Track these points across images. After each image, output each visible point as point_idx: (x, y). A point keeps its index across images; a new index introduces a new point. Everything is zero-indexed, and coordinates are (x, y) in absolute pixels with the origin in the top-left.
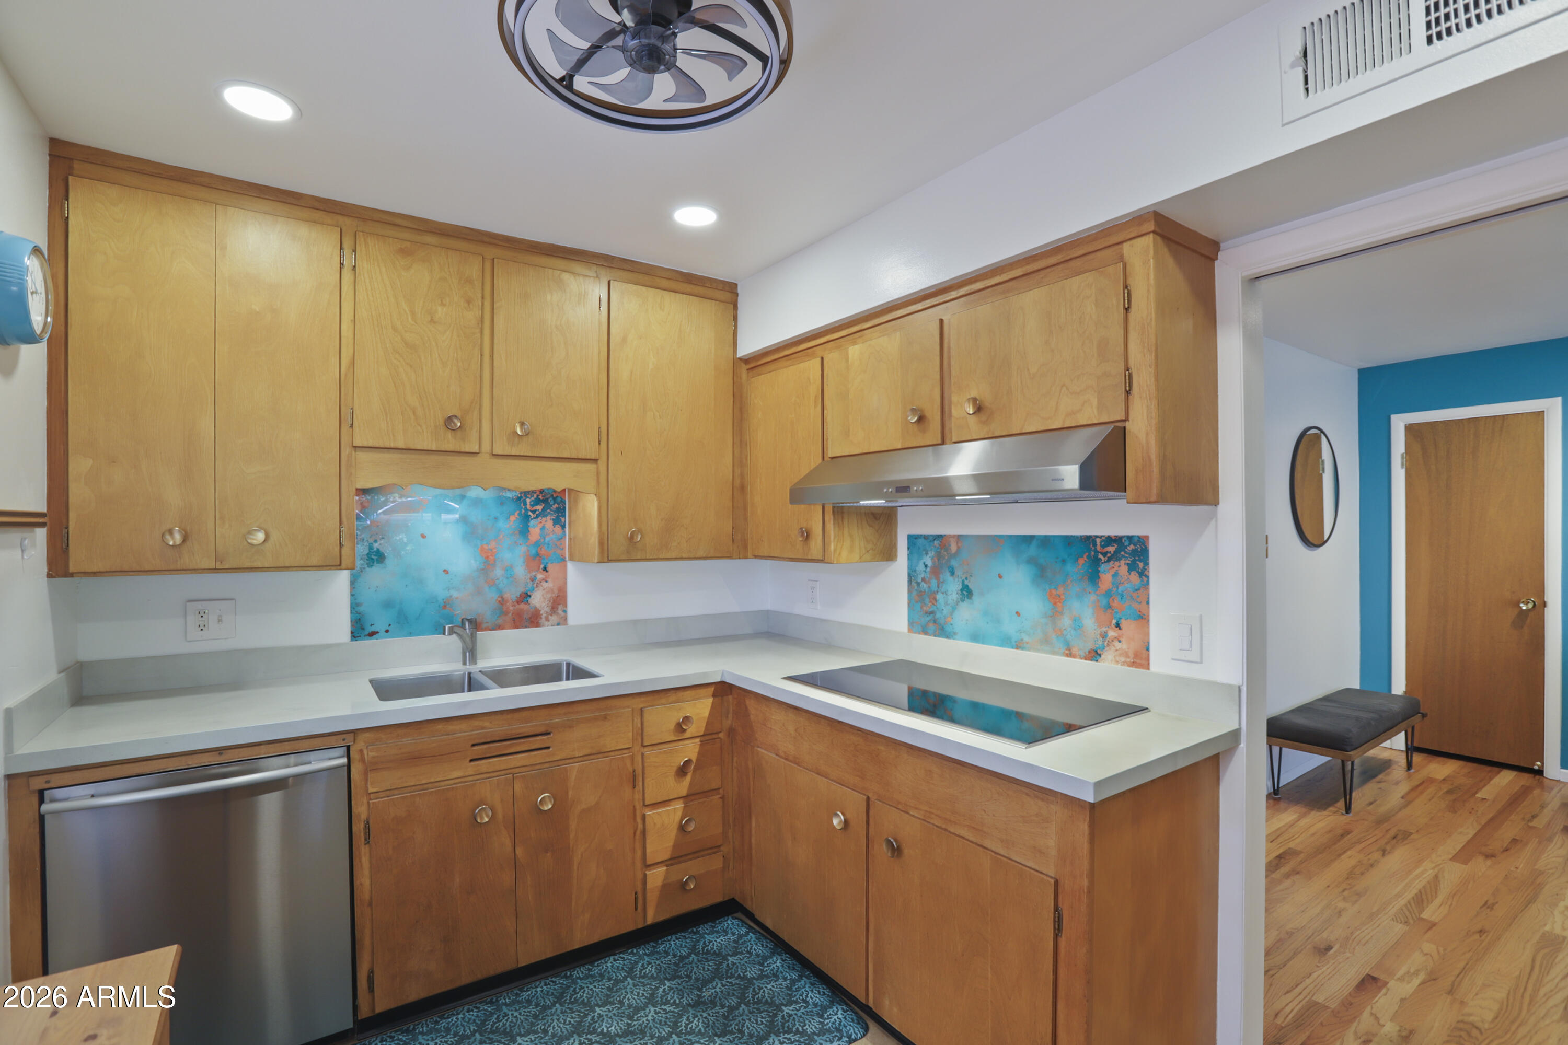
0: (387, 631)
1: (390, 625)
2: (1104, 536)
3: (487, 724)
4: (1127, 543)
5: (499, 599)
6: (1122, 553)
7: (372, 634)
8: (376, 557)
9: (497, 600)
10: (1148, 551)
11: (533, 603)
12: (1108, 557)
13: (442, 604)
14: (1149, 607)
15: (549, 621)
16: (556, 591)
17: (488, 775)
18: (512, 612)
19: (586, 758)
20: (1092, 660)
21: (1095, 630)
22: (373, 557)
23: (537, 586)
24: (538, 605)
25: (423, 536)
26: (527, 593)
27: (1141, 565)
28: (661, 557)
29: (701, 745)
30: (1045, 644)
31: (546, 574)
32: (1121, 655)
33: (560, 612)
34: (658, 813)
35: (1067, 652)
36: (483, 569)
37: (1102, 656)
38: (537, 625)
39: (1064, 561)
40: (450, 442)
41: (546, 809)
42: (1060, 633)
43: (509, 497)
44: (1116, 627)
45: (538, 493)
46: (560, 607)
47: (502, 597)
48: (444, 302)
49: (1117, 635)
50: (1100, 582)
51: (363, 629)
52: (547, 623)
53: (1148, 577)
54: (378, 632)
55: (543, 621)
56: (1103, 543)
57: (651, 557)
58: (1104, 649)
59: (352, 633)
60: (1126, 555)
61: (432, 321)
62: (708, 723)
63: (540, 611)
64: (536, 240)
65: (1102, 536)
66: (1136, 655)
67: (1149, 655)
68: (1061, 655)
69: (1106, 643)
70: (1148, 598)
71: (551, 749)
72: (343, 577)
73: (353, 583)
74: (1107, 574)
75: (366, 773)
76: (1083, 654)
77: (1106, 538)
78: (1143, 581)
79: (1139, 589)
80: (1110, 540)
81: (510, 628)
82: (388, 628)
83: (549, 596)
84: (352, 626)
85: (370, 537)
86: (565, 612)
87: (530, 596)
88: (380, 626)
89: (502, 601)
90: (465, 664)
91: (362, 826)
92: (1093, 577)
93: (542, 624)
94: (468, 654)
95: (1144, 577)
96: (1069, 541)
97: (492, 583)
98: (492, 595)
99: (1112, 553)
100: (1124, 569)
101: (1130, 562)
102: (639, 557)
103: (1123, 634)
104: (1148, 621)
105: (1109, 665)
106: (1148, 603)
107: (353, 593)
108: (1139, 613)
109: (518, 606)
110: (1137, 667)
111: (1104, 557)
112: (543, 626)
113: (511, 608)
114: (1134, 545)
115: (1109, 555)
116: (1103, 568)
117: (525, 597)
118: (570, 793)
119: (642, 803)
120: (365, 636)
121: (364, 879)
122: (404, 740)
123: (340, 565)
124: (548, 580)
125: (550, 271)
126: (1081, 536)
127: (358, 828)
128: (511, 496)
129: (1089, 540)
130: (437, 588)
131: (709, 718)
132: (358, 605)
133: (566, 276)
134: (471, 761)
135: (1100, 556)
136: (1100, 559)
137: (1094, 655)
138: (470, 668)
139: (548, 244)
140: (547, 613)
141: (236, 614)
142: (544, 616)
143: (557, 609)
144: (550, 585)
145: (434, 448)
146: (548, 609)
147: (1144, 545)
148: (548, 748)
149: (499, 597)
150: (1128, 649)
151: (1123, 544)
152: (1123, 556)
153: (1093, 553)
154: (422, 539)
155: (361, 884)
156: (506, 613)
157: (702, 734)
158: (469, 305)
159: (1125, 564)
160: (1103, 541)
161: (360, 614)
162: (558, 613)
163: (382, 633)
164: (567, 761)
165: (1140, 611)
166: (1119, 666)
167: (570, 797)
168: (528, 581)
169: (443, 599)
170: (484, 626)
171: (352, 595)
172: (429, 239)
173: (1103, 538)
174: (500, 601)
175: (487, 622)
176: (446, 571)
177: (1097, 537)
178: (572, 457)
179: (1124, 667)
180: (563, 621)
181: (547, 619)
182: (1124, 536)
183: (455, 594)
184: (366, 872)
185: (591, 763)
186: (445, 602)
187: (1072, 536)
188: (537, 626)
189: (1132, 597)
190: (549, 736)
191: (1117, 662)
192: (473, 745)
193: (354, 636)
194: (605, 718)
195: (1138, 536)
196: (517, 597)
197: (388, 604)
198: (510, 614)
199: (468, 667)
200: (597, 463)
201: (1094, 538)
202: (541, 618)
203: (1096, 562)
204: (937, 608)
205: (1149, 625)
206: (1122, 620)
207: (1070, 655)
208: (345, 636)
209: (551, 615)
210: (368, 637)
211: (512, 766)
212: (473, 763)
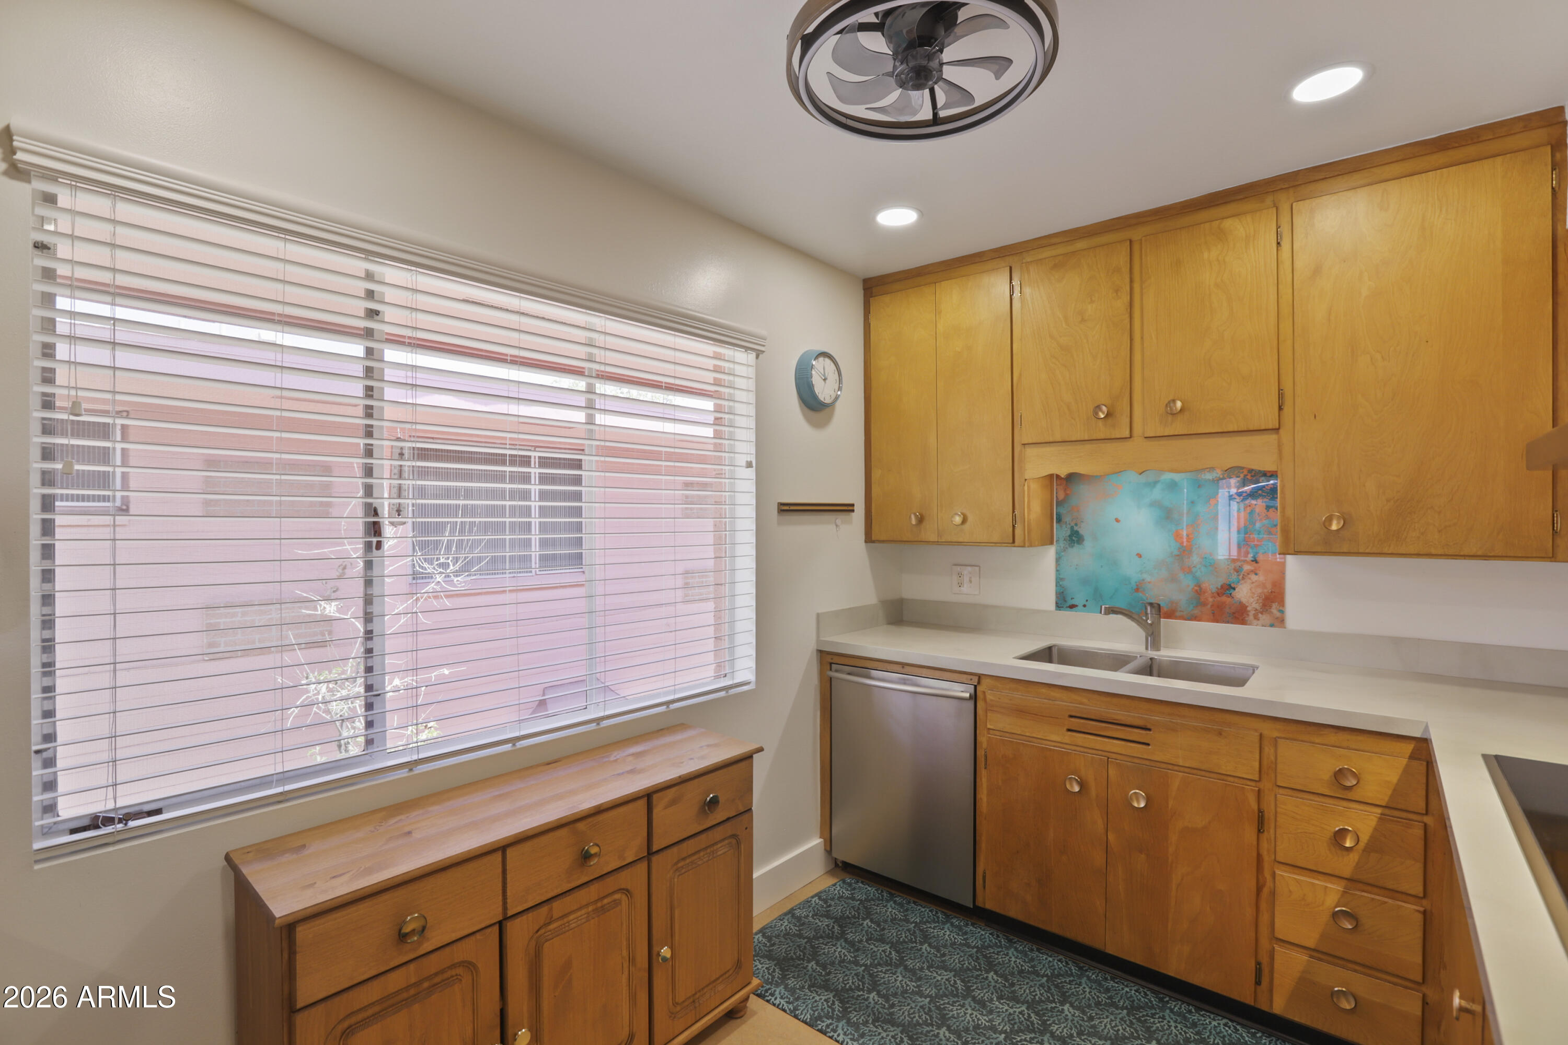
0: (1085, 606)
1: (1087, 601)
3: (1085, 701)
5: (1196, 588)
7: (1072, 607)
8: (1075, 538)
9: (1193, 588)
11: (1238, 597)
13: (1135, 587)
15: (1258, 620)
16: (1269, 586)
17: (1086, 750)
18: (1210, 604)
19: (1195, 772)
22: (1074, 538)
23: (1243, 578)
24: (1244, 600)
25: (1117, 520)
26: (1230, 585)
28: (1386, 550)
29: (1380, 818)
31: (1256, 565)
33: (1274, 611)
34: (1297, 881)
36: (1178, 556)
38: (1243, 622)
40: (1102, 431)
41: (1136, 805)
43: (1209, 480)
45: (1246, 472)
46: (1275, 605)
47: (1199, 586)
48: (1093, 299)
51: (1065, 601)
52: (1255, 622)
54: (1077, 606)
55: (1251, 617)
57: (1367, 551)
59: (1057, 603)
61: (1083, 320)
62: (1395, 790)
63: (1247, 607)
64: (1188, 198)
71: (1150, 747)
72: (1050, 553)
73: (1058, 560)
75: (986, 711)
81: (1208, 621)
82: (1085, 603)
83: (1259, 591)
84: (1057, 597)
85: (1072, 521)
86: (1282, 612)
87: (1234, 589)
88: (1079, 601)
89: (1199, 591)
90: (1147, 649)
91: (983, 753)
93: (1249, 622)
94: (1149, 638)
97: (1188, 570)
98: (1187, 582)
102: (1345, 550)
107: (1058, 569)
109: (1219, 599)
112: (1249, 625)
113: (1211, 600)
117: (1228, 588)
118: (1171, 803)
119: (1273, 857)
120: (1067, 607)
121: (983, 795)
122: (1015, 693)
123: (1014, 542)
124: (1258, 572)
125: (1207, 225)
127: (980, 753)
128: (1211, 478)
130: (1131, 570)
131: (1397, 784)
132: (1062, 579)
133: (1228, 224)
134: (1069, 730)
138: (1152, 654)
139: (1205, 196)
140: (1256, 610)
141: (980, 577)
142: (1252, 613)
143: (1271, 607)
144: (1261, 578)
145: (1086, 438)
146: (1258, 606)
148: (1148, 744)
149: (1196, 586)
154: (1116, 523)
155: (981, 799)
156: (1204, 604)
157: (1384, 804)
158: (1117, 294)
161: (1063, 587)
162: (1271, 613)
163: (1080, 607)
164: (1170, 767)
167: (1170, 806)
168: (1232, 571)
169: (1136, 582)
170: (1178, 614)
171: (1057, 571)
172: (1081, 245)
174: (1196, 591)
175: (1181, 611)
176: (1139, 556)
178: (1240, 430)
180: (1280, 622)
181: (1256, 618)
183: (1148, 578)
184: (985, 791)
185: (1199, 779)
186: (1137, 585)
188: (1242, 624)
190: (1148, 732)
192: (1071, 716)
193: (1059, 606)
194: (1220, 734)
196: (1217, 588)
197: (1085, 581)
198: (1209, 606)
199: (1149, 652)
200: (1278, 433)
202: (1248, 615)
208: (1052, 606)
209: (1262, 613)
210: (1069, 609)
211: (1107, 749)
212: (1069, 733)
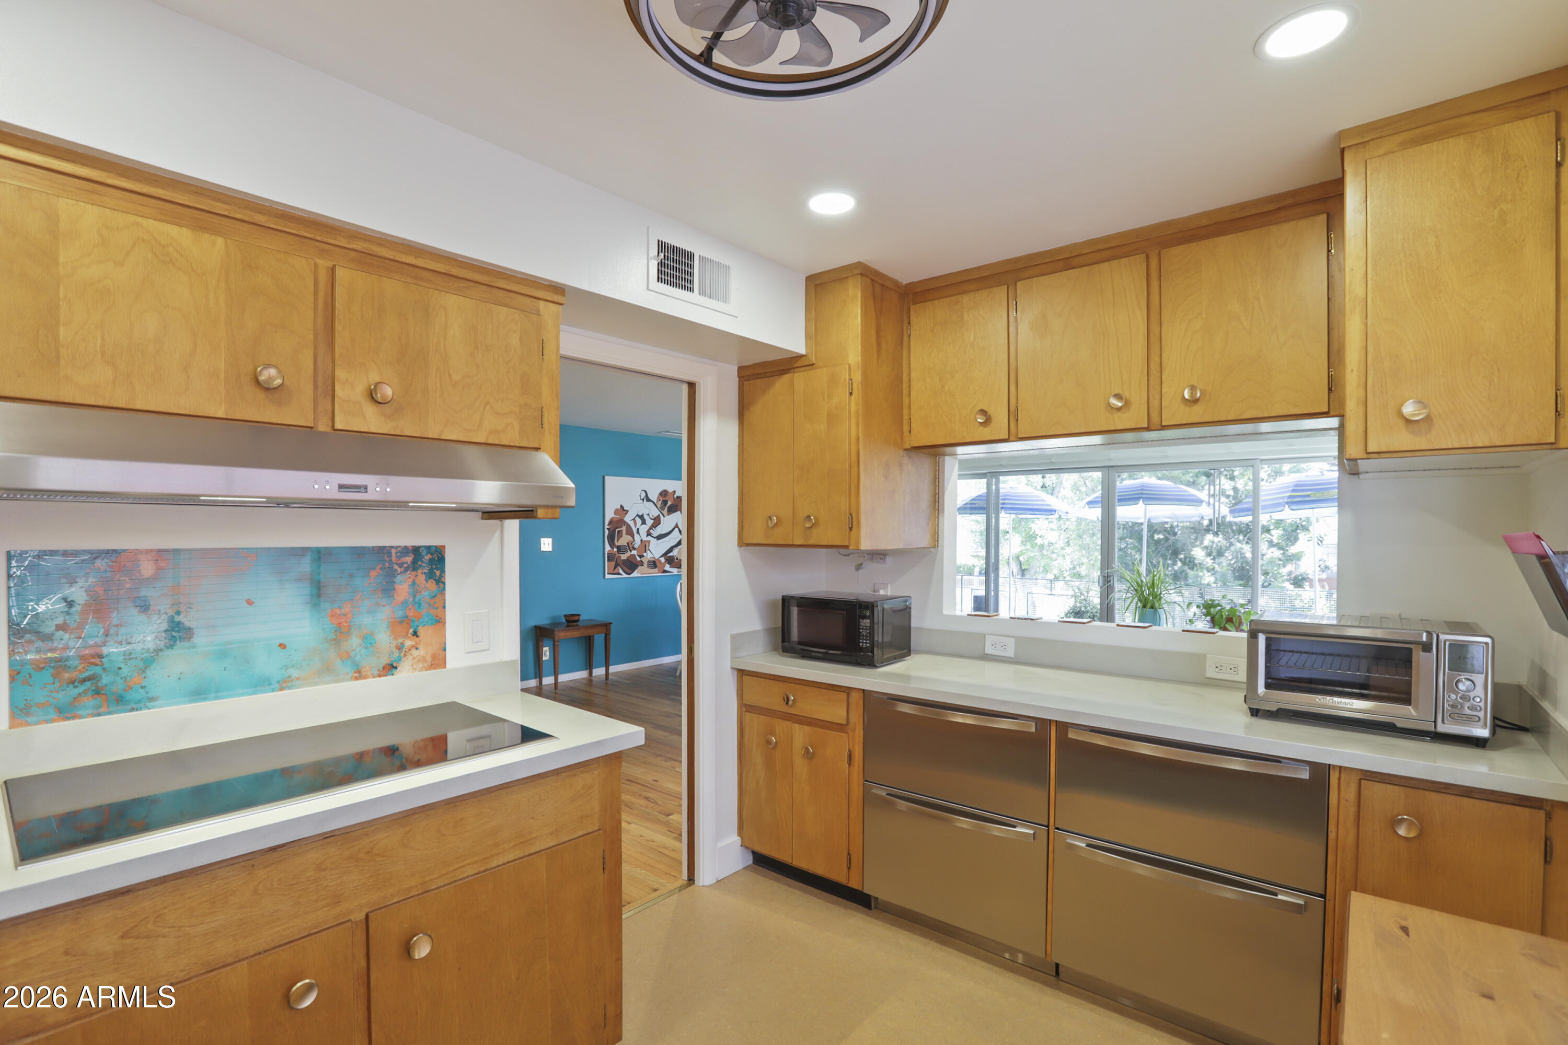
2: (400, 546)
4: (424, 553)
6: (420, 563)
10: (445, 559)
12: (405, 568)
14: (445, 611)
20: (386, 676)
21: (390, 643)
27: (438, 573)
30: (326, 672)
32: (418, 661)
35: (356, 675)
37: (399, 668)
39: (351, 576)
42: (346, 656)
44: (413, 636)
49: (414, 643)
50: (395, 594)
53: (444, 583)
56: (399, 554)
58: (400, 660)
60: (423, 565)
65: (398, 547)
66: (434, 657)
67: (445, 654)
68: (348, 680)
69: (403, 654)
70: (445, 603)
74: (403, 584)
76: (376, 673)
77: (402, 549)
78: (439, 587)
79: (436, 596)
80: (405, 550)
92: (388, 589)
95: (440, 584)
96: (358, 553)
99: (409, 563)
100: (421, 578)
101: (427, 571)
103: (420, 641)
104: (445, 623)
105: (406, 674)
106: (444, 607)
108: (436, 618)
110: (434, 669)
111: (401, 567)
114: (431, 554)
115: (405, 565)
116: (399, 578)
126: (373, 547)
129: (382, 552)
135: (396, 567)
136: (396, 570)
137: (390, 668)
147: (441, 554)
150: (426, 654)
151: (421, 554)
152: (420, 566)
153: (387, 565)
159: (422, 573)
160: (399, 552)
165: (436, 616)
166: (417, 673)
173: (399, 549)
177: (392, 547)
179: (422, 672)
182: (422, 546)
187: (361, 547)
189: (429, 604)
191: (415, 669)
195: (435, 546)
201: (388, 548)
203: (390, 575)
204: (104, 670)
205: (445, 627)
206: (419, 628)
207: (359, 675)
